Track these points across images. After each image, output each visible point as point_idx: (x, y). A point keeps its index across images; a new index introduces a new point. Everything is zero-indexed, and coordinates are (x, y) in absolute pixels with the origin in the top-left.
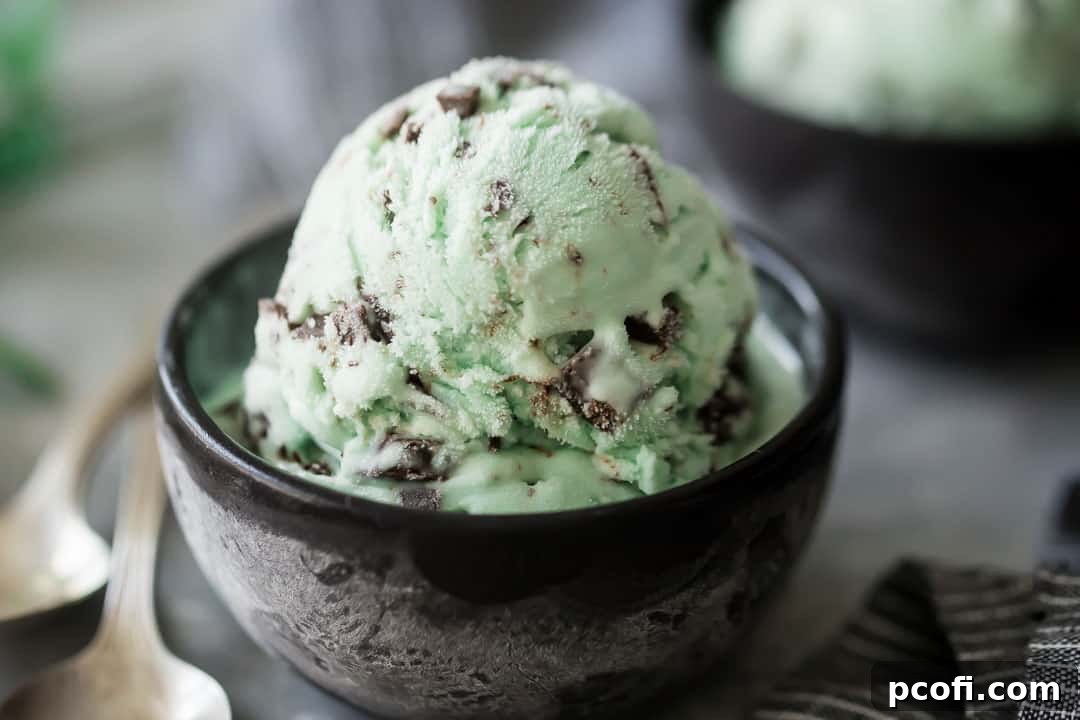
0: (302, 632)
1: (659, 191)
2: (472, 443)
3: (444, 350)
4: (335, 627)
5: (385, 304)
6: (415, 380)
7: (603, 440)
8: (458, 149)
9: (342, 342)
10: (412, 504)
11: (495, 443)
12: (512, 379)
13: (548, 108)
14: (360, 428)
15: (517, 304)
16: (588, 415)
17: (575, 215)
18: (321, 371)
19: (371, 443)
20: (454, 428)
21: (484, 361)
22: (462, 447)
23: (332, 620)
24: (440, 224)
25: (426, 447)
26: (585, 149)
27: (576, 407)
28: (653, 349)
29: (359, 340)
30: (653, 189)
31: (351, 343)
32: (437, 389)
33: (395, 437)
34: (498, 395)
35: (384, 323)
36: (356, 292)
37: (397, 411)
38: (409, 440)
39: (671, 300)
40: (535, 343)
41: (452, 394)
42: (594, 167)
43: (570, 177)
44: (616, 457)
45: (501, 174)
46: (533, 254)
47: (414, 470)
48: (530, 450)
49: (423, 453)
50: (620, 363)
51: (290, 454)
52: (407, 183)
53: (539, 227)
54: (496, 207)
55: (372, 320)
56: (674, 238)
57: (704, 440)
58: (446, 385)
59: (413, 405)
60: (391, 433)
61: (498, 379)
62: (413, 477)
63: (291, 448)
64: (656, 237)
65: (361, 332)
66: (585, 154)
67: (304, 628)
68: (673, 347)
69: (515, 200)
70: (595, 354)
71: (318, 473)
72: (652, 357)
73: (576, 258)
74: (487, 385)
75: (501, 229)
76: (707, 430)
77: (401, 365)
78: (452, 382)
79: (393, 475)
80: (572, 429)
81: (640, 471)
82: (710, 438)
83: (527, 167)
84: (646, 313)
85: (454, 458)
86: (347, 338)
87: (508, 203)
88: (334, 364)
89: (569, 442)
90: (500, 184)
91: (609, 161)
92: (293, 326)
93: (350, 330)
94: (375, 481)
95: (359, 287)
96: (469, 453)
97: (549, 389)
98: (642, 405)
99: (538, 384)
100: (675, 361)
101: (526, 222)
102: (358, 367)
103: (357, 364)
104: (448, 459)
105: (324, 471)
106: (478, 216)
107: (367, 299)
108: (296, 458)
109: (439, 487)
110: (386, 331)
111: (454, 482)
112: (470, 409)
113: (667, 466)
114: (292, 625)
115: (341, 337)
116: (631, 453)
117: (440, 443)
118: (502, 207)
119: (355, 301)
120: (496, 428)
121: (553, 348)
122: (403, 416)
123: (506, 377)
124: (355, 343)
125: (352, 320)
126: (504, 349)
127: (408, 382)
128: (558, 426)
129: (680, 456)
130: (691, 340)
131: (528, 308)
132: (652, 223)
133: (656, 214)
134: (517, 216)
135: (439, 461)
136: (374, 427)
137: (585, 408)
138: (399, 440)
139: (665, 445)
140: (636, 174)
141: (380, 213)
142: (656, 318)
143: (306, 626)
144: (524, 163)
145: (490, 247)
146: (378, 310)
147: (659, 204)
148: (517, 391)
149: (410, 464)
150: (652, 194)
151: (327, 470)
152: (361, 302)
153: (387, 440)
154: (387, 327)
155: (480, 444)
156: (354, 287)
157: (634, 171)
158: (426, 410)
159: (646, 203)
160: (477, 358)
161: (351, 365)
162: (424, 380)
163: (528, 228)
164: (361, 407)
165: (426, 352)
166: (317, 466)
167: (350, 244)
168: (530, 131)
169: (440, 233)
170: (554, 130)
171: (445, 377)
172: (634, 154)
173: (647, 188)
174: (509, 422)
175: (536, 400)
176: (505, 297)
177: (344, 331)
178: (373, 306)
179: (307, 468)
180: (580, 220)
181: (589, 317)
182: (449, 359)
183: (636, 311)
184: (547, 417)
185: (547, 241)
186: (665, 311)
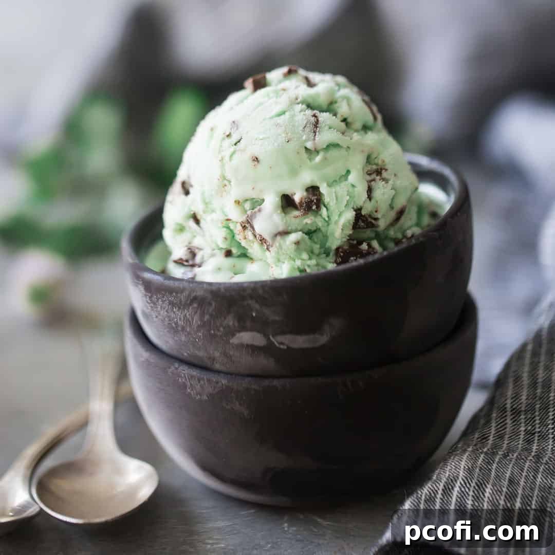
1: (317, 134)
2: (215, 251)
6: (195, 218)
7: (269, 256)
12: (229, 220)
15: (230, 182)
16: (259, 241)
17: (260, 140)
22: (209, 252)
25: (195, 250)
28: (296, 213)
30: (314, 132)
34: (224, 227)
35: (189, 188)
39: (312, 190)
40: (238, 202)
41: (205, 226)
43: (267, 121)
44: (276, 266)
46: (235, 157)
47: (187, 260)
49: (192, 253)
53: (243, 145)
58: (205, 222)
61: (223, 218)
62: (186, 263)
64: (306, 156)
66: (283, 113)
69: (236, 131)
70: (260, 210)
72: (296, 217)
73: (256, 159)
74: (218, 221)
75: (227, 143)
78: (206, 218)
80: (257, 249)
83: (250, 114)
84: (294, 194)
85: (205, 257)
87: (233, 131)
89: (257, 256)
90: (233, 122)
96: (213, 255)
97: (244, 226)
98: (279, 239)
99: (240, 223)
100: (310, 220)
101: (239, 141)
104: (203, 258)
106: (219, 137)
109: (196, 270)
110: (189, 192)
111: (203, 269)
117: (200, 249)
118: (230, 134)
121: (247, 206)
123: (227, 218)
126: (226, 203)
127: (191, 218)
128: (251, 247)
130: (323, 211)
131: (234, 183)
132: (306, 148)
133: (309, 145)
134: (234, 138)
135: (198, 259)
137: (257, 237)
140: (306, 124)
142: (298, 197)
147: (314, 140)
148: (232, 226)
149: (184, 258)
154: (190, 190)
157: (305, 122)
159: (305, 138)
162: (198, 217)
163: (238, 144)
172: (314, 116)
173: (311, 131)
175: (240, 232)
176: (223, 177)
180: (261, 142)
181: (261, 191)
182: (207, 207)
183: (288, 192)
184: (245, 241)
185: (244, 150)
186: (305, 194)
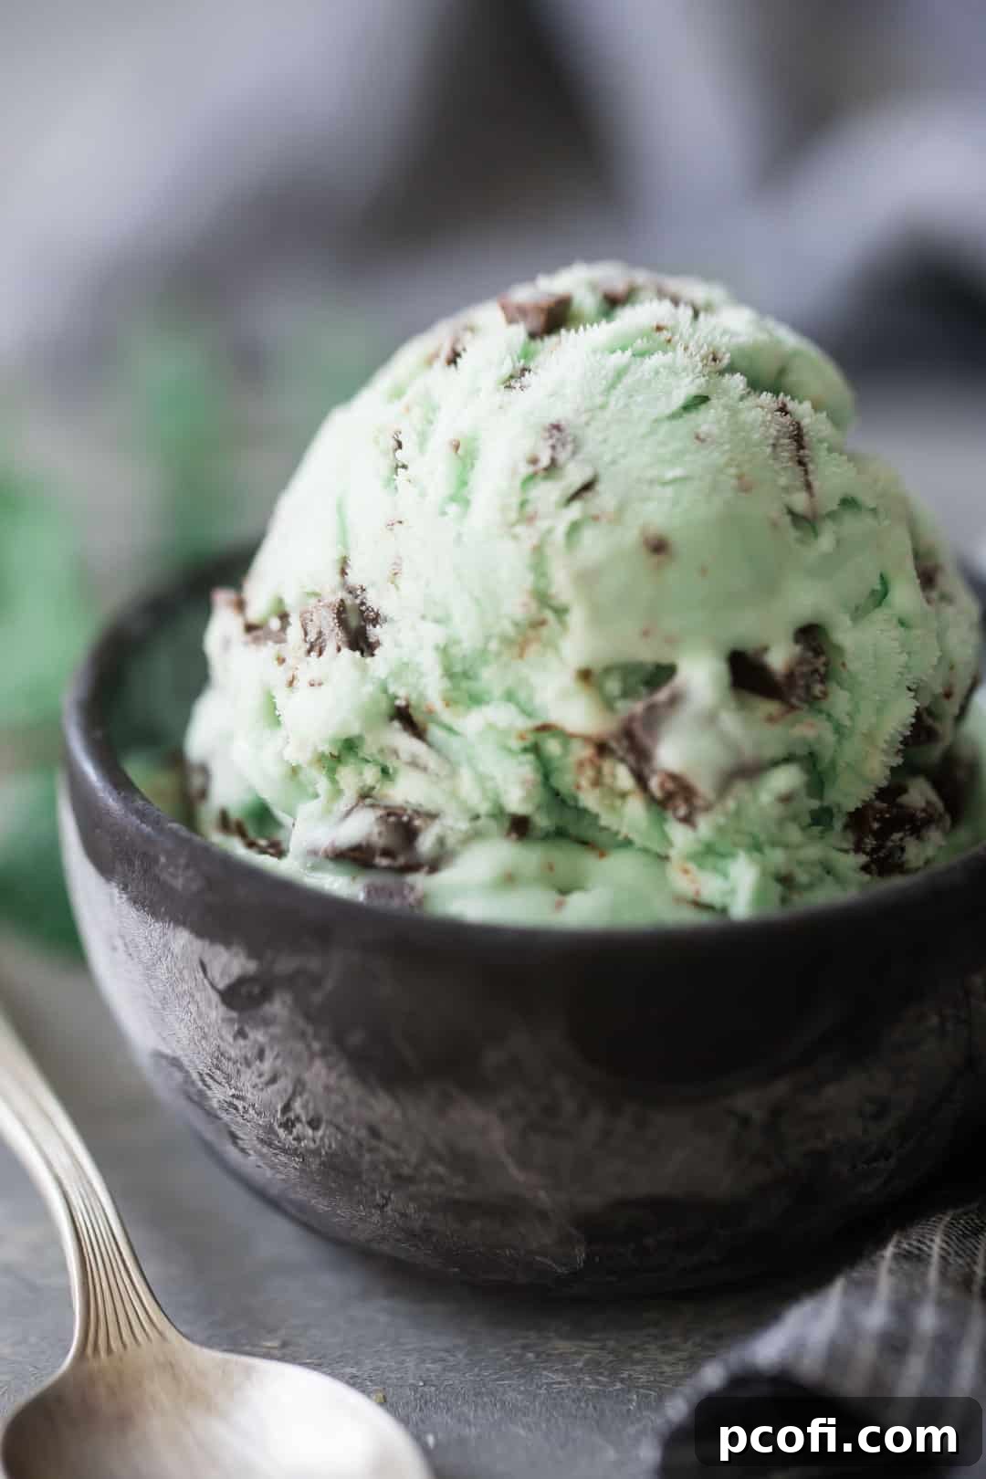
0: (209, 1087)
1: (811, 467)
2: (480, 823)
3: (449, 674)
4: (248, 1079)
5: (374, 600)
6: (406, 718)
7: (681, 837)
8: (512, 377)
9: (309, 652)
10: (380, 903)
11: (520, 827)
12: (545, 728)
13: (659, 329)
14: (323, 785)
15: (561, 612)
16: (657, 793)
17: (665, 484)
18: (274, 693)
19: (335, 808)
20: (453, 794)
21: (510, 696)
22: (464, 825)
23: (243, 1068)
24: (464, 483)
25: (411, 819)
26: (700, 392)
27: (641, 780)
28: (771, 707)
29: (330, 649)
30: (801, 463)
31: (320, 653)
32: (435, 732)
33: (368, 801)
34: (525, 750)
35: (370, 628)
36: (338, 578)
37: (376, 762)
38: (386, 807)
39: (811, 635)
40: (585, 675)
41: (454, 744)
42: (707, 420)
43: (665, 427)
44: (701, 867)
45: (559, 412)
46: (589, 536)
47: (386, 853)
48: (576, 847)
49: (403, 828)
50: (710, 719)
51: (233, 826)
52: (430, 422)
53: (605, 498)
54: (545, 461)
55: (354, 622)
56: (825, 542)
57: (850, 862)
58: (450, 729)
59: (395, 753)
60: (365, 795)
61: (523, 723)
62: (384, 862)
63: (235, 814)
64: (793, 534)
65: (334, 637)
66: (700, 400)
67: (209, 1081)
68: (806, 706)
69: (574, 453)
70: (675, 700)
71: (263, 851)
72: (771, 719)
73: (658, 546)
74: (505, 733)
75: (548, 494)
76: (858, 849)
77: (385, 691)
78: (458, 724)
79: (355, 857)
80: (633, 815)
81: (733, 892)
82: (863, 859)
83: (603, 407)
84: (765, 649)
85: (451, 841)
86: (316, 647)
87: (562, 456)
88: (291, 683)
89: (631, 836)
90: (557, 427)
91: (734, 412)
92: (250, 628)
93: (320, 634)
94: (331, 865)
95: (343, 573)
96: (474, 836)
97: (602, 749)
98: (740, 788)
99: (587, 739)
100: (808, 729)
101: (588, 487)
102: (322, 687)
103: (320, 684)
104: (441, 841)
105: (271, 851)
106: (514, 472)
107: (351, 591)
108: (241, 831)
109: (419, 881)
110: (372, 640)
111: (446, 877)
112: (481, 768)
113: (777, 889)
114: (195, 1076)
115: (308, 646)
116: (721, 864)
117: (432, 816)
118: (553, 462)
119: (334, 592)
120: (516, 800)
121: (613, 686)
122: (385, 771)
123: (538, 722)
124: (325, 653)
125: (326, 621)
126: (536, 679)
127: (392, 718)
128: (613, 808)
129: (802, 877)
130: (840, 701)
131: (577, 618)
132: (791, 512)
133: (800, 501)
134: (575, 475)
135: (426, 843)
136: (342, 785)
137: (654, 783)
138: (372, 806)
139: (777, 857)
140: (777, 438)
141: (384, 466)
142: (779, 658)
143: (212, 1078)
144: (599, 400)
145: (530, 519)
146: (363, 608)
147: (808, 486)
148: (553, 747)
149: (379, 842)
150: (799, 469)
151: (278, 851)
152: (342, 594)
153: (357, 805)
154: (375, 632)
155: (492, 826)
156: (337, 570)
157: (773, 432)
158: (414, 764)
159: (783, 481)
160: (498, 691)
161: (312, 685)
162: (417, 716)
163: (588, 495)
164: (320, 749)
165: (422, 675)
166: (263, 842)
167: (340, 508)
168: (620, 358)
169: (460, 495)
170: (657, 359)
171: (446, 715)
172: (783, 410)
173: (791, 459)
174: (539, 795)
175: (581, 765)
176: (542, 597)
177: (312, 636)
178: (358, 601)
179: (251, 845)
180: (669, 492)
181: (671, 641)
182: (456, 688)
183: (749, 643)
184: (597, 792)
185: (618, 517)
186: (797, 649)
